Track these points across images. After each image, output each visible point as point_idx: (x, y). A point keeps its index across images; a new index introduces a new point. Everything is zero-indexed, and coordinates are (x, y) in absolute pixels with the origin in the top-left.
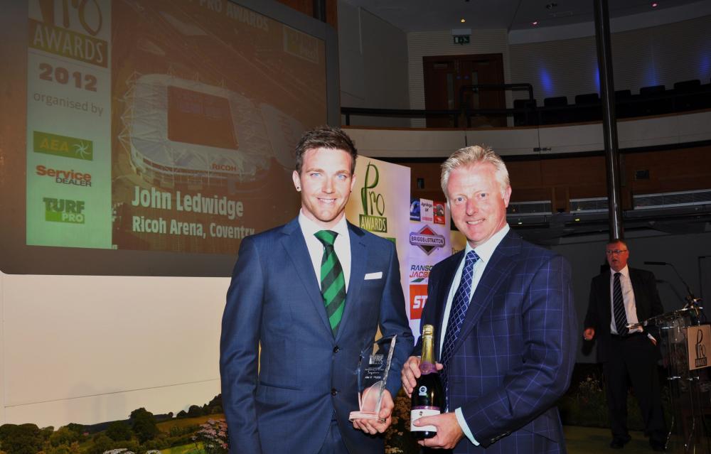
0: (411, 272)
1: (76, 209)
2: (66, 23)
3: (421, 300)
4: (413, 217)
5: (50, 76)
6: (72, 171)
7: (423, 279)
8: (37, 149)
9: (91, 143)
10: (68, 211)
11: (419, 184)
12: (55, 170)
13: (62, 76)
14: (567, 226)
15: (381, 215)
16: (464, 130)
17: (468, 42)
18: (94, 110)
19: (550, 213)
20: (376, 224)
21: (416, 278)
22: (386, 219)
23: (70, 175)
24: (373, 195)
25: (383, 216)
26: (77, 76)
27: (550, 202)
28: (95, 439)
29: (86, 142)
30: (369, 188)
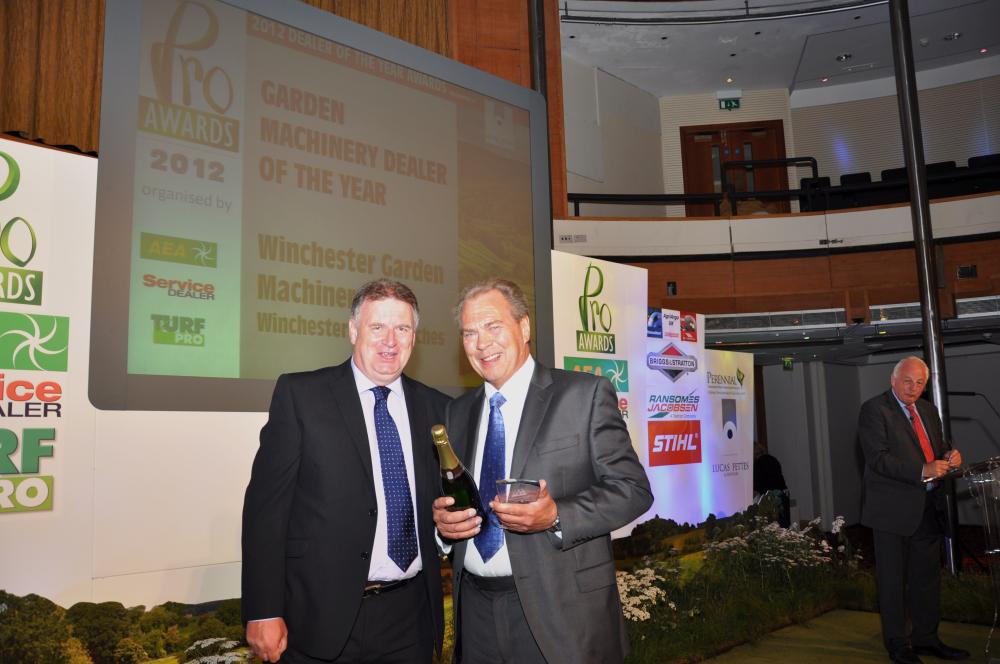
0: (649, 405)
1: (193, 328)
2: (187, 100)
3: (665, 441)
4: (651, 333)
5: (164, 164)
6: (190, 280)
7: (667, 413)
8: (144, 255)
9: (215, 246)
10: (182, 331)
11: (670, 288)
12: (168, 279)
13: (179, 165)
14: (870, 341)
15: (607, 331)
16: (729, 219)
17: (738, 107)
18: (221, 204)
19: (844, 325)
20: (600, 343)
21: (657, 412)
22: (613, 336)
23: (187, 285)
24: (595, 306)
25: (610, 332)
26: (199, 163)
27: (843, 310)
28: (200, 624)
29: (208, 245)
30: (590, 296)
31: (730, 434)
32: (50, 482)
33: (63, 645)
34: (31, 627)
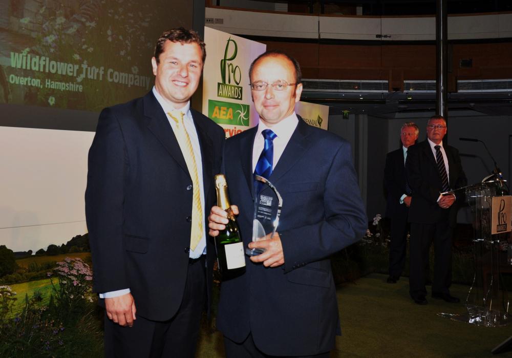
14: (401, 103)
15: (238, 84)
16: (319, 16)
19: (387, 91)
20: (233, 92)
22: (241, 88)
24: (231, 66)
25: (240, 85)
27: (387, 82)
30: (228, 60)
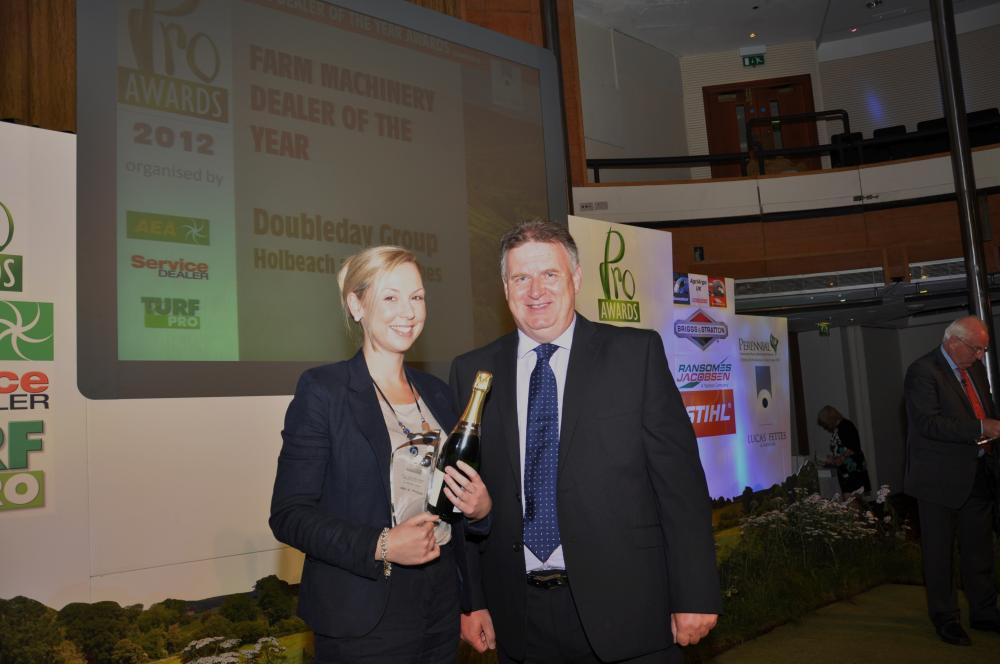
0: (678, 375)
1: (187, 310)
2: (170, 68)
3: (696, 413)
4: (678, 299)
5: (148, 138)
6: (181, 260)
7: (696, 383)
8: (132, 234)
9: (207, 223)
10: (176, 313)
11: (698, 253)
12: (157, 260)
13: (165, 137)
14: (909, 300)
15: (630, 298)
16: (756, 178)
17: (763, 63)
18: (211, 179)
19: (883, 284)
20: (624, 311)
21: (686, 382)
22: (638, 303)
23: (178, 266)
24: (616, 272)
25: (634, 300)
27: (881, 269)
28: (203, 621)
29: (199, 222)
30: (611, 262)
31: (765, 403)
32: (40, 477)
33: (55, 648)
34: (20, 631)
